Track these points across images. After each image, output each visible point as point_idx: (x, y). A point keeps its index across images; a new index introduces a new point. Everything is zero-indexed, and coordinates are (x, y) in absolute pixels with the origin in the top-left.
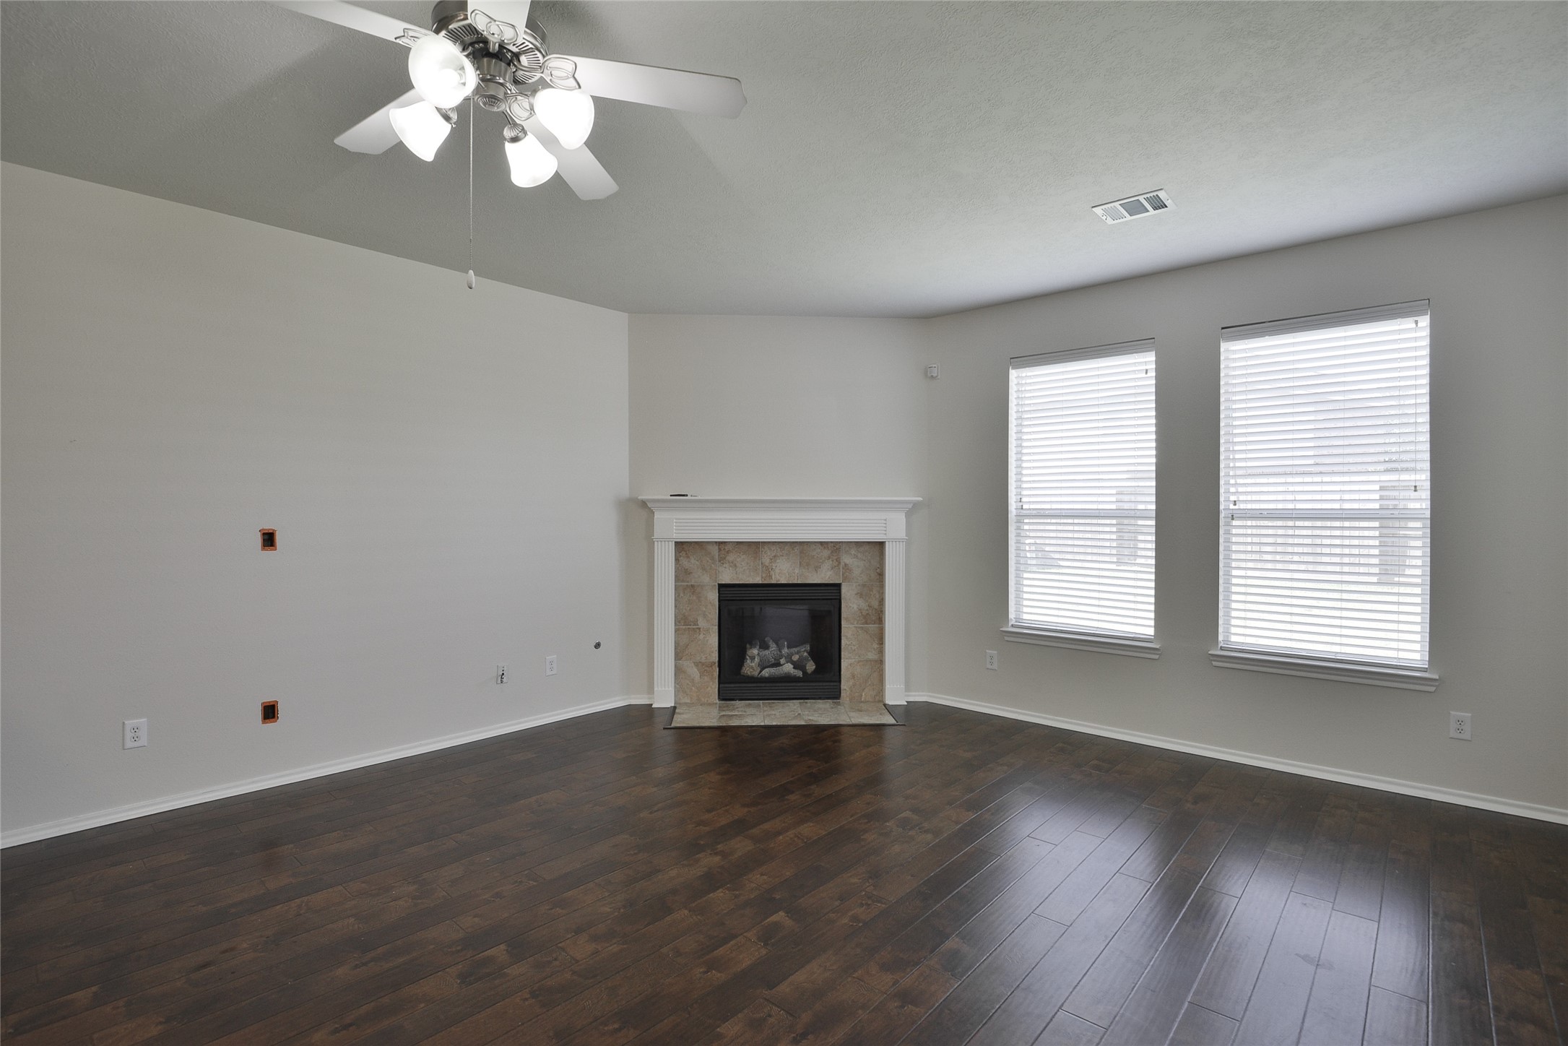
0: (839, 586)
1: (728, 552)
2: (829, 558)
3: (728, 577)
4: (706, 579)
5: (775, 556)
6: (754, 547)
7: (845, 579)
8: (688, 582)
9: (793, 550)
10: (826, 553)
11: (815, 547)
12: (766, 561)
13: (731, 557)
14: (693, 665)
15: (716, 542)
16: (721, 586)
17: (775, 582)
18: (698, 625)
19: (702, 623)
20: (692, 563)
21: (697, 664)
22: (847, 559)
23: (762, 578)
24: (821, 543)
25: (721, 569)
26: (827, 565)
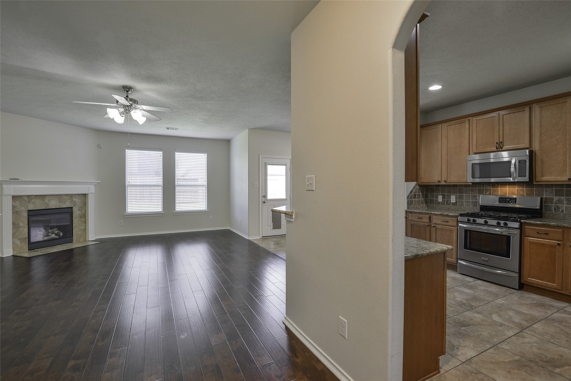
0: (72, 208)
1: (32, 199)
2: (69, 199)
3: (31, 207)
4: (23, 209)
5: (50, 200)
6: (42, 197)
7: (74, 205)
8: (15, 210)
9: (57, 197)
10: (68, 198)
11: (64, 196)
12: (47, 201)
13: (33, 201)
14: (17, 240)
15: (27, 196)
16: (28, 211)
17: (50, 208)
18: (20, 225)
19: (21, 224)
20: (17, 203)
21: (19, 239)
22: (75, 199)
23: (45, 207)
24: (66, 195)
25: (29, 205)
26: (68, 202)
